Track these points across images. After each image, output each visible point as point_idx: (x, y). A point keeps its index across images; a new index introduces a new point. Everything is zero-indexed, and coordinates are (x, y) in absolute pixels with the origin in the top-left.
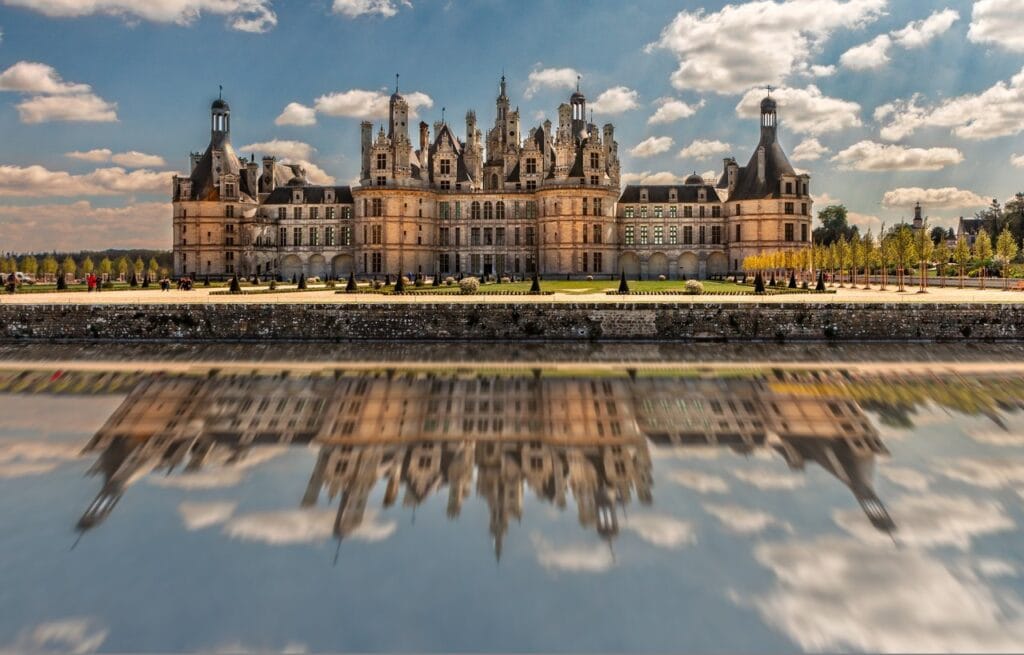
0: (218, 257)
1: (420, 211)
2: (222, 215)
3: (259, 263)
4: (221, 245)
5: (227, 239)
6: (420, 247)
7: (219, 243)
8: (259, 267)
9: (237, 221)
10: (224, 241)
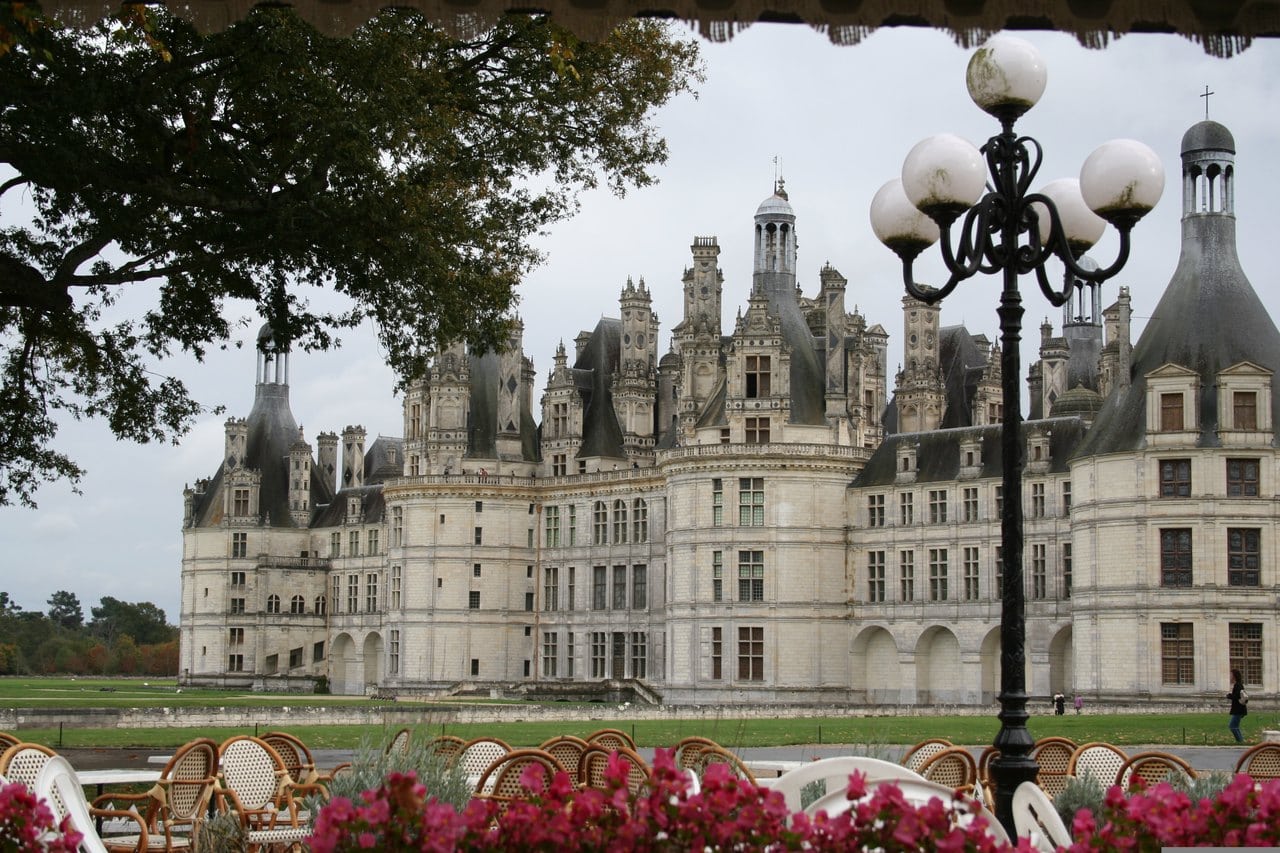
0: (218, 639)
1: (478, 530)
2: (223, 553)
3: (271, 651)
4: (222, 614)
5: (234, 601)
6: (476, 617)
7: (218, 610)
8: (272, 660)
9: (253, 565)
10: (226, 606)
